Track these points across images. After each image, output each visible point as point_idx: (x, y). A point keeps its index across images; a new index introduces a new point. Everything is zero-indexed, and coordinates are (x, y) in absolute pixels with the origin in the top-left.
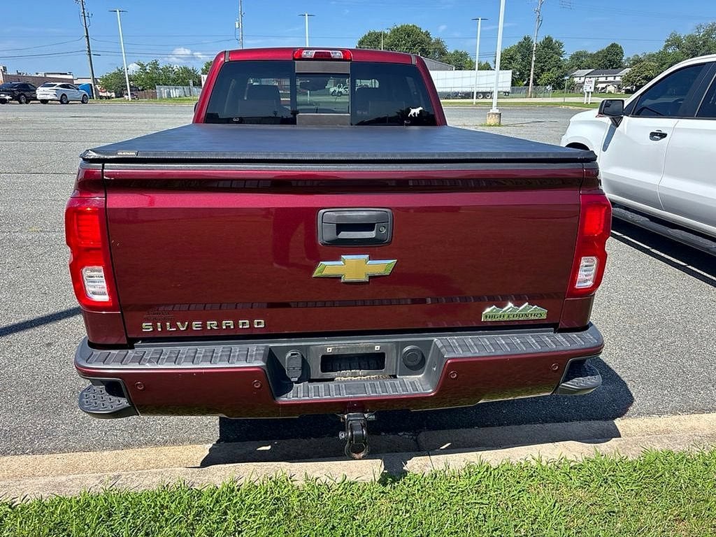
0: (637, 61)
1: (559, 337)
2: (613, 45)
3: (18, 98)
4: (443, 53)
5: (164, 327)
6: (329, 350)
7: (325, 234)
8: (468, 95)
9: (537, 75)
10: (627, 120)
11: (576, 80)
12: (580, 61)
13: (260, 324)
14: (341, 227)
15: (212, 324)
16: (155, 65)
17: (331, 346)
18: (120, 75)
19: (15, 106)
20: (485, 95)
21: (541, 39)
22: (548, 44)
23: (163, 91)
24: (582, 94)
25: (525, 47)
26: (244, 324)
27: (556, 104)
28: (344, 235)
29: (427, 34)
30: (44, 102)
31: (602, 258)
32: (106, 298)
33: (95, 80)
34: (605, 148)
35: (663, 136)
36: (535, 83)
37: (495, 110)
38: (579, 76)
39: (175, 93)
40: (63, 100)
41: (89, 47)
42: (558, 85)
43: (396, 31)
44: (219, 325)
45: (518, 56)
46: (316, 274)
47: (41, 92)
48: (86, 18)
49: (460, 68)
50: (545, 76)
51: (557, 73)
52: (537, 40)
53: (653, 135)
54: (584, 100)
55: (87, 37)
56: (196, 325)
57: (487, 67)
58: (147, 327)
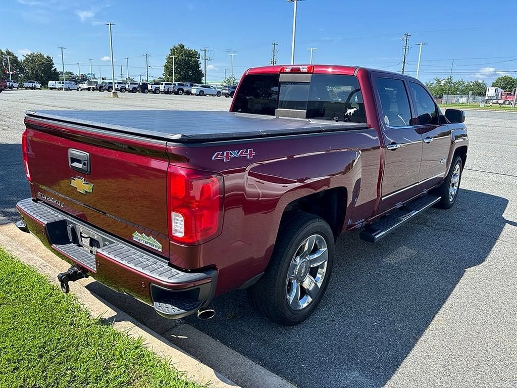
6: (81, 230)
28: (74, 164)
41: (403, 69)
48: (407, 50)
55: (404, 62)
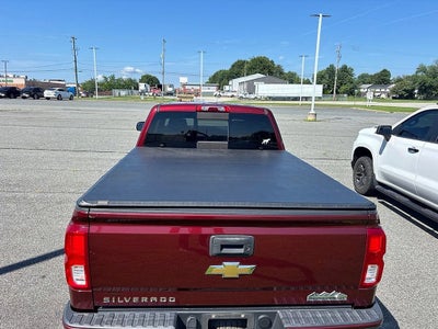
0: (399, 80)
1: (355, 312)
2: (385, 71)
3: (33, 96)
4: (281, 73)
5: (116, 300)
6: (213, 317)
7: (214, 250)
8: (296, 99)
9: (338, 87)
10: (393, 138)
11: (362, 90)
12: (364, 79)
13: (172, 300)
14: (223, 247)
15: (145, 299)
16: (113, 77)
17: (214, 314)
18: (92, 82)
19: (31, 101)
20: (306, 99)
21: (340, 66)
22: (344, 69)
23: (116, 92)
24: (366, 99)
25: (331, 70)
26: (163, 300)
27: (350, 106)
28: (225, 251)
29: (272, 62)
30: (48, 98)
31: (381, 265)
32: (84, 283)
33: (78, 85)
34: (380, 153)
35: (416, 151)
36: (337, 93)
37: (312, 112)
38: (364, 88)
39: (123, 93)
40: (59, 98)
41: (76, 67)
42: (351, 93)
43: (254, 60)
44: (149, 300)
45: (327, 76)
46: (208, 272)
47: (47, 93)
49: (291, 82)
50: (343, 87)
51: (350, 86)
52: (338, 66)
53: (410, 149)
54: (367, 103)
56: (135, 300)
57: (307, 82)
58: (106, 300)
